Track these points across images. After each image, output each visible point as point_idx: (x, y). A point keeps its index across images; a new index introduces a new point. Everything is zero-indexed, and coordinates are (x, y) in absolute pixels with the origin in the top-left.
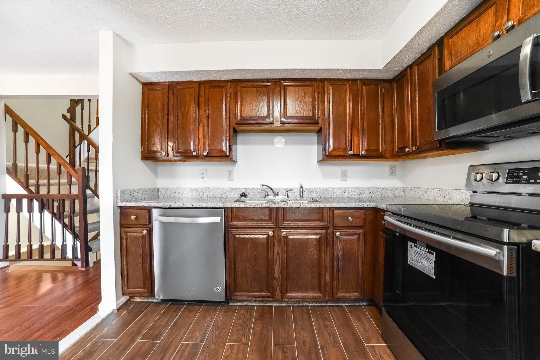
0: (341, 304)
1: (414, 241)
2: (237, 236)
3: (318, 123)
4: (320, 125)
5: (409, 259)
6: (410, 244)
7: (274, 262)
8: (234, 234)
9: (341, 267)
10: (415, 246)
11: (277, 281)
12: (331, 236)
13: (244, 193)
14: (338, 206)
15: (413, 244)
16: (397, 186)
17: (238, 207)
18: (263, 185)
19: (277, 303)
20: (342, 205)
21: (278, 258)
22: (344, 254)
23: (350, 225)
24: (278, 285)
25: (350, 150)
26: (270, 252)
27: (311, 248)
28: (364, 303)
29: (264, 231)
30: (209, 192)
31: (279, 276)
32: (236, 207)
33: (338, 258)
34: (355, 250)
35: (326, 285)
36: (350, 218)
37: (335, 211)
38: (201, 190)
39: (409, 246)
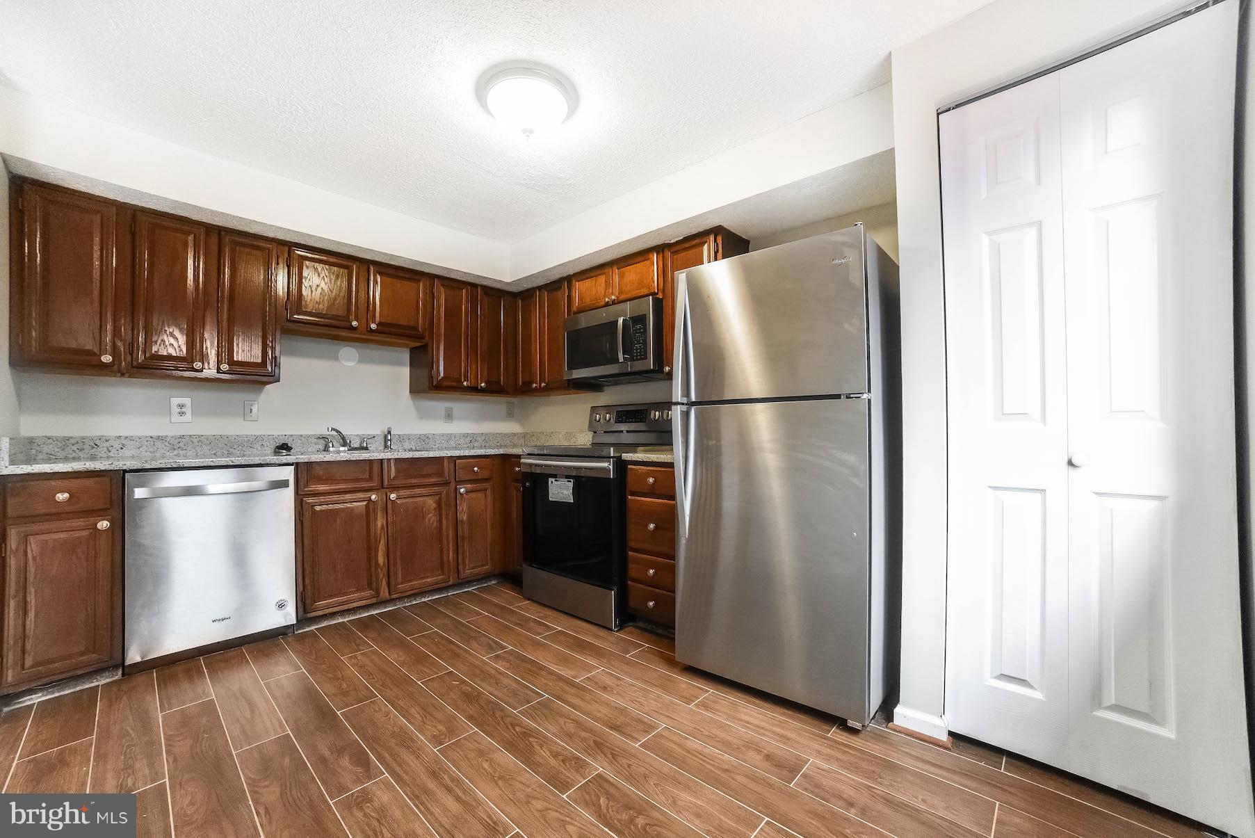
0: (466, 590)
1: (555, 476)
2: (318, 508)
3: (423, 338)
4: (425, 341)
5: (550, 495)
6: (550, 480)
7: (377, 542)
8: (313, 506)
9: (466, 535)
10: (556, 481)
11: (381, 570)
12: (452, 495)
13: (286, 444)
14: (462, 453)
15: (553, 480)
16: (515, 431)
17: (322, 460)
18: (333, 429)
19: (379, 609)
20: (467, 453)
21: (383, 534)
22: (470, 517)
23: (475, 477)
24: (384, 575)
25: (465, 380)
26: (372, 526)
27: (429, 514)
28: (493, 582)
29: (361, 495)
30: (200, 444)
31: (384, 562)
32: (318, 460)
33: (462, 521)
34: (482, 510)
35: (449, 561)
36: (476, 469)
37: (457, 461)
38: (179, 440)
39: (550, 482)
